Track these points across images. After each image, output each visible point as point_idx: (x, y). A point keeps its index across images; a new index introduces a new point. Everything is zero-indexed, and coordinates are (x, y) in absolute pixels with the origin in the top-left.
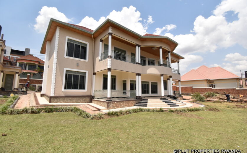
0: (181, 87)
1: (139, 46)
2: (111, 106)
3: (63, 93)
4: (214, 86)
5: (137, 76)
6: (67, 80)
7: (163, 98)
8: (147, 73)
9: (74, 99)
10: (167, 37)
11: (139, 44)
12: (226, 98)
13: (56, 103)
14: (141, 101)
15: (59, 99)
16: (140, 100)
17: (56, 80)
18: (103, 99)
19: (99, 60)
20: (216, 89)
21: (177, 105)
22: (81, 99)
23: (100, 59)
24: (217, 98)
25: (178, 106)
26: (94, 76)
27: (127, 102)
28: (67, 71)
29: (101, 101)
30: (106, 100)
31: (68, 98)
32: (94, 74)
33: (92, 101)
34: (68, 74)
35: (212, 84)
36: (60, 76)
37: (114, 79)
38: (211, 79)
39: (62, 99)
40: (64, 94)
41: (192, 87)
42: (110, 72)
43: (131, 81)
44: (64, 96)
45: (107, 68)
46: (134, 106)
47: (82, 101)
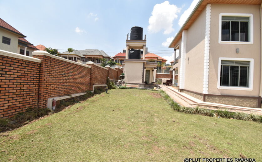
3: (218, 91)
6: (222, 74)
9: (234, 100)
13: (211, 102)
15: (214, 98)
17: (209, 74)
22: (244, 101)
28: (222, 61)
31: (225, 98)
34: (224, 66)
36: (214, 69)
39: (218, 98)
40: (219, 93)
44: (220, 94)
47: (245, 103)
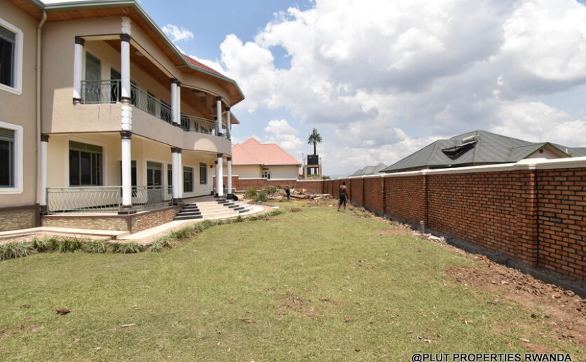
0: (233, 177)
1: (179, 84)
2: (136, 224)
4: (269, 176)
5: (175, 155)
7: (221, 198)
8: (195, 149)
10: (234, 81)
11: (179, 78)
12: (285, 194)
14: (184, 208)
16: (182, 208)
18: (83, 211)
19: (74, 99)
20: (273, 181)
21: (245, 209)
22: (6, 218)
23: (77, 96)
24: (281, 194)
25: (248, 210)
26: (44, 143)
27: (162, 212)
29: (94, 218)
30: (119, 213)
32: (45, 138)
33: (44, 223)
35: (266, 173)
37: (98, 155)
38: (265, 164)
41: (238, 177)
42: (129, 141)
43: (149, 163)
45: (120, 130)
46: (174, 219)
